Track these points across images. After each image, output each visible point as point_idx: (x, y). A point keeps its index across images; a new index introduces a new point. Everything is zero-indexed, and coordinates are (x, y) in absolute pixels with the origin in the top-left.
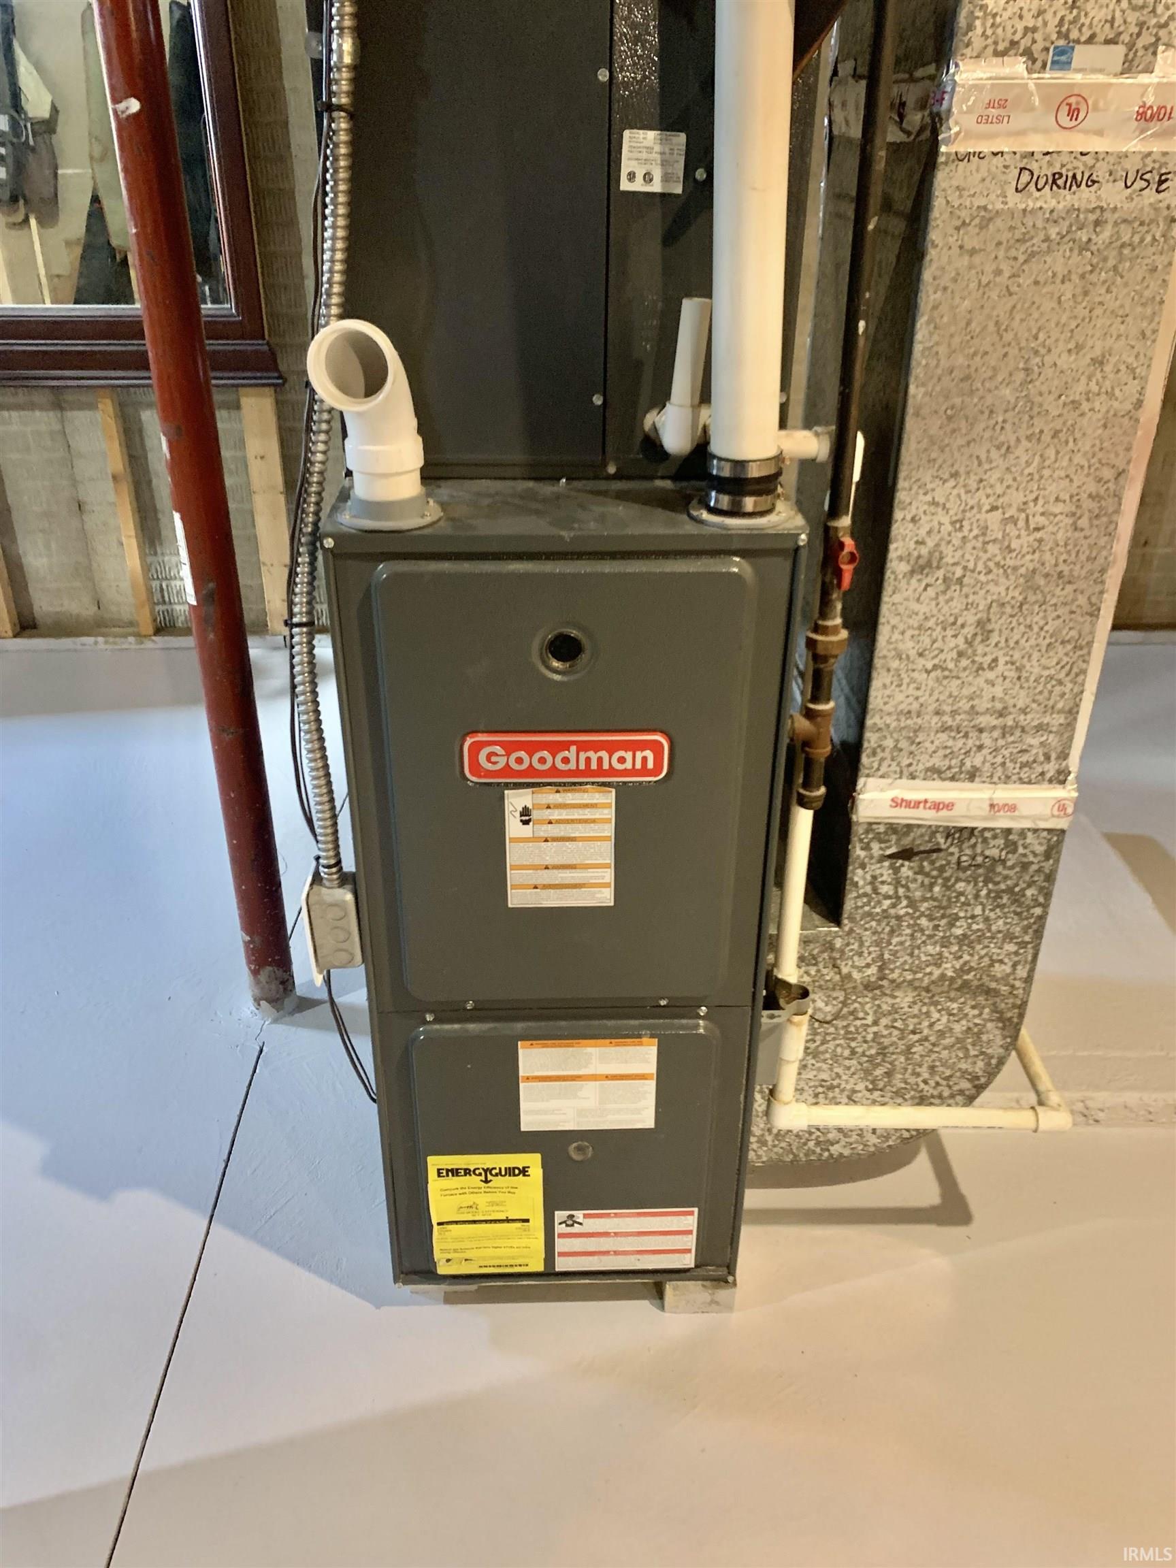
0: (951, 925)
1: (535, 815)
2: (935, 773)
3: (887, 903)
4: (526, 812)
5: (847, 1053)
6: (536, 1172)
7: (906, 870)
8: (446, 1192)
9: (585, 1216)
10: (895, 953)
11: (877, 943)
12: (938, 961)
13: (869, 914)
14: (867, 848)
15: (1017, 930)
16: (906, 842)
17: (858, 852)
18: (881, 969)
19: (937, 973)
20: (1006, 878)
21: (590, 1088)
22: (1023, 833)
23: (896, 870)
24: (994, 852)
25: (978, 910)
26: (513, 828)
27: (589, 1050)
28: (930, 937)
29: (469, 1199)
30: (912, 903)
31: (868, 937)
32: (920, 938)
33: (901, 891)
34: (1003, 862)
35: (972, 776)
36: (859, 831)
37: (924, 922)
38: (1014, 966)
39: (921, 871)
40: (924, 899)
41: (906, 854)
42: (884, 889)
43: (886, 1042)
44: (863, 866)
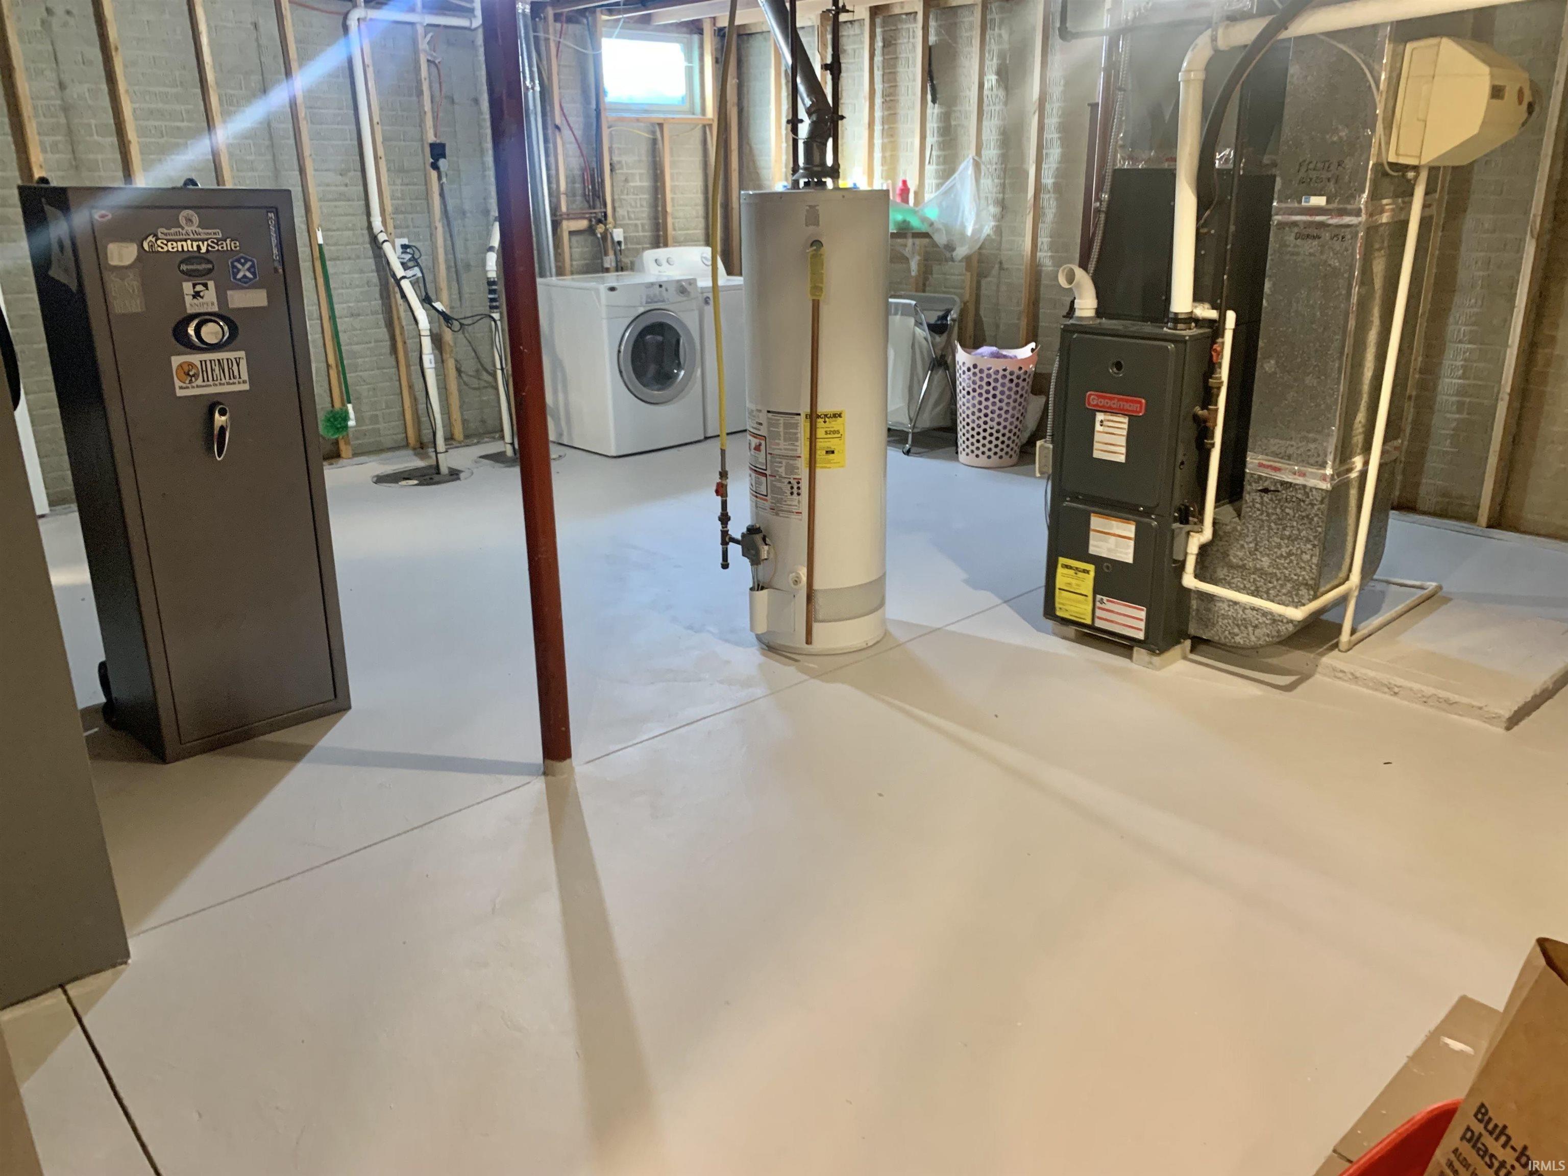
0: (1284, 529)
1: (1105, 423)
2: (1276, 455)
3: (1258, 513)
4: (1102, 421)
5: (1242, 586)
6: (1092, 574)
7: (1266, 498)
8: (1063, 575)
9: (1108, 601)
10: (1261, 538)
11: (1254, 531)
12: (1279, 546)
13: (1250, 516)
14: (1250, 484)
15: (1311, 538)
16: (1266, 484)
17: (1247, 488)
18: (1256, 545)
19: (1279, 552)
20: (1305, 510)
21: (1113, 538)
22: (1311, 489)
23: (1262, 498)
24: (1300, 496)
25: (1295, 524)
26: (1098, 427)
27: (1114, 522)
28: (1276, 533)
29: (1069, 580)
30: (1268, 515)
31: (1251, 528)
32: (1272, 533)
33: (1264, 508)
34: (1304, 501)
35: (1289, 457)
36: (1247, 477)
37: (1272, 525)
38: (1312, 556)
39: (1271, 500)
40: (1273, 514)
41: (1266, 491)
42: (1258, 506)
43: (1259, 584)
44: (1249, 493)
